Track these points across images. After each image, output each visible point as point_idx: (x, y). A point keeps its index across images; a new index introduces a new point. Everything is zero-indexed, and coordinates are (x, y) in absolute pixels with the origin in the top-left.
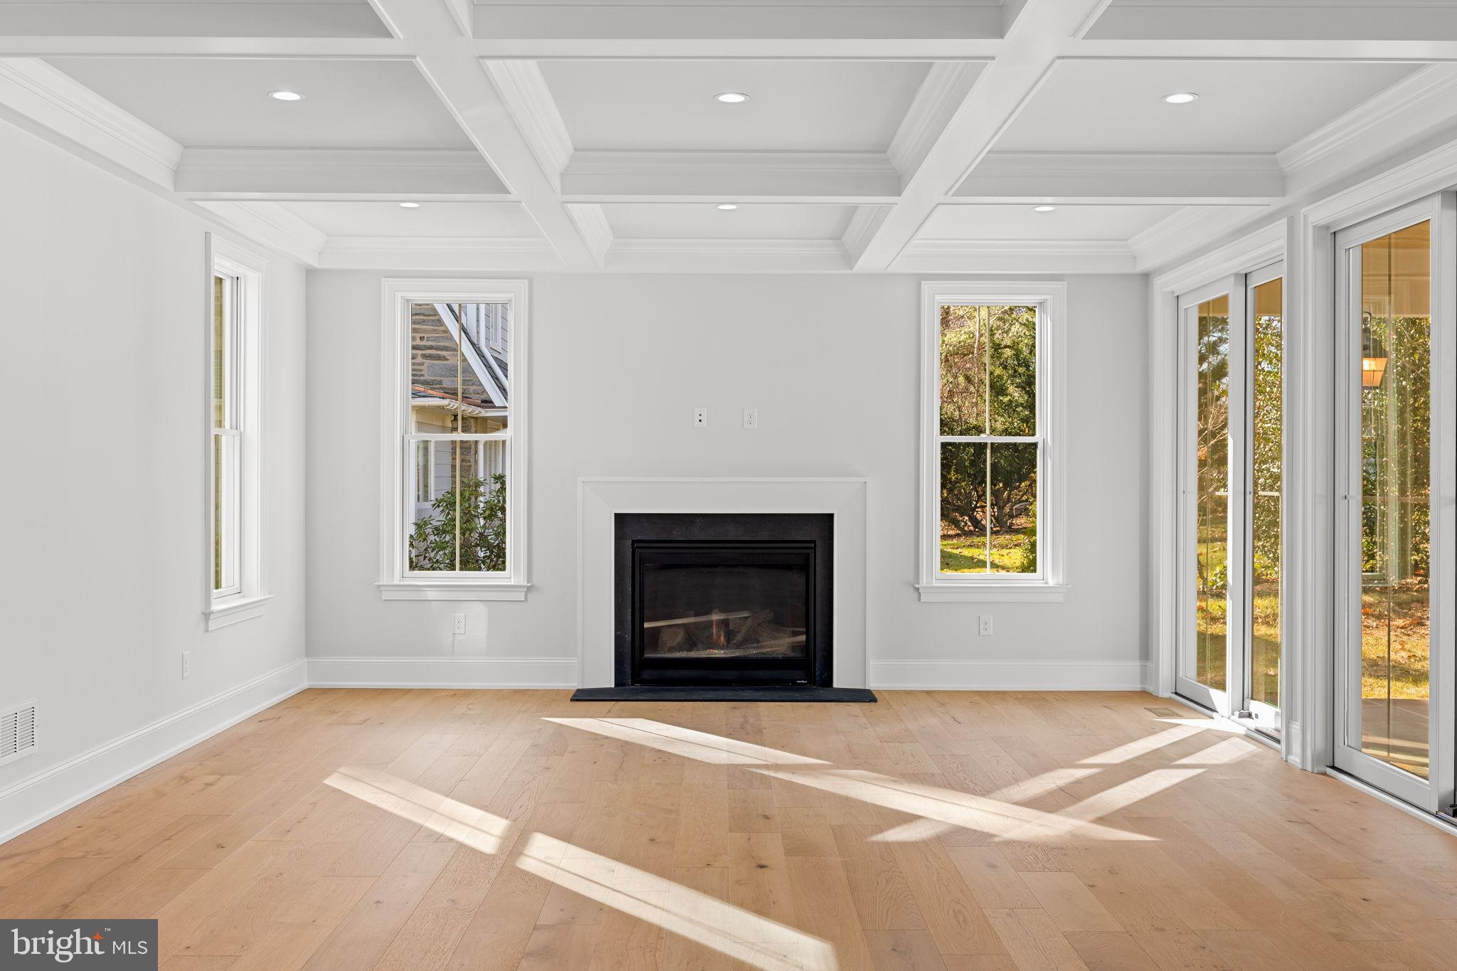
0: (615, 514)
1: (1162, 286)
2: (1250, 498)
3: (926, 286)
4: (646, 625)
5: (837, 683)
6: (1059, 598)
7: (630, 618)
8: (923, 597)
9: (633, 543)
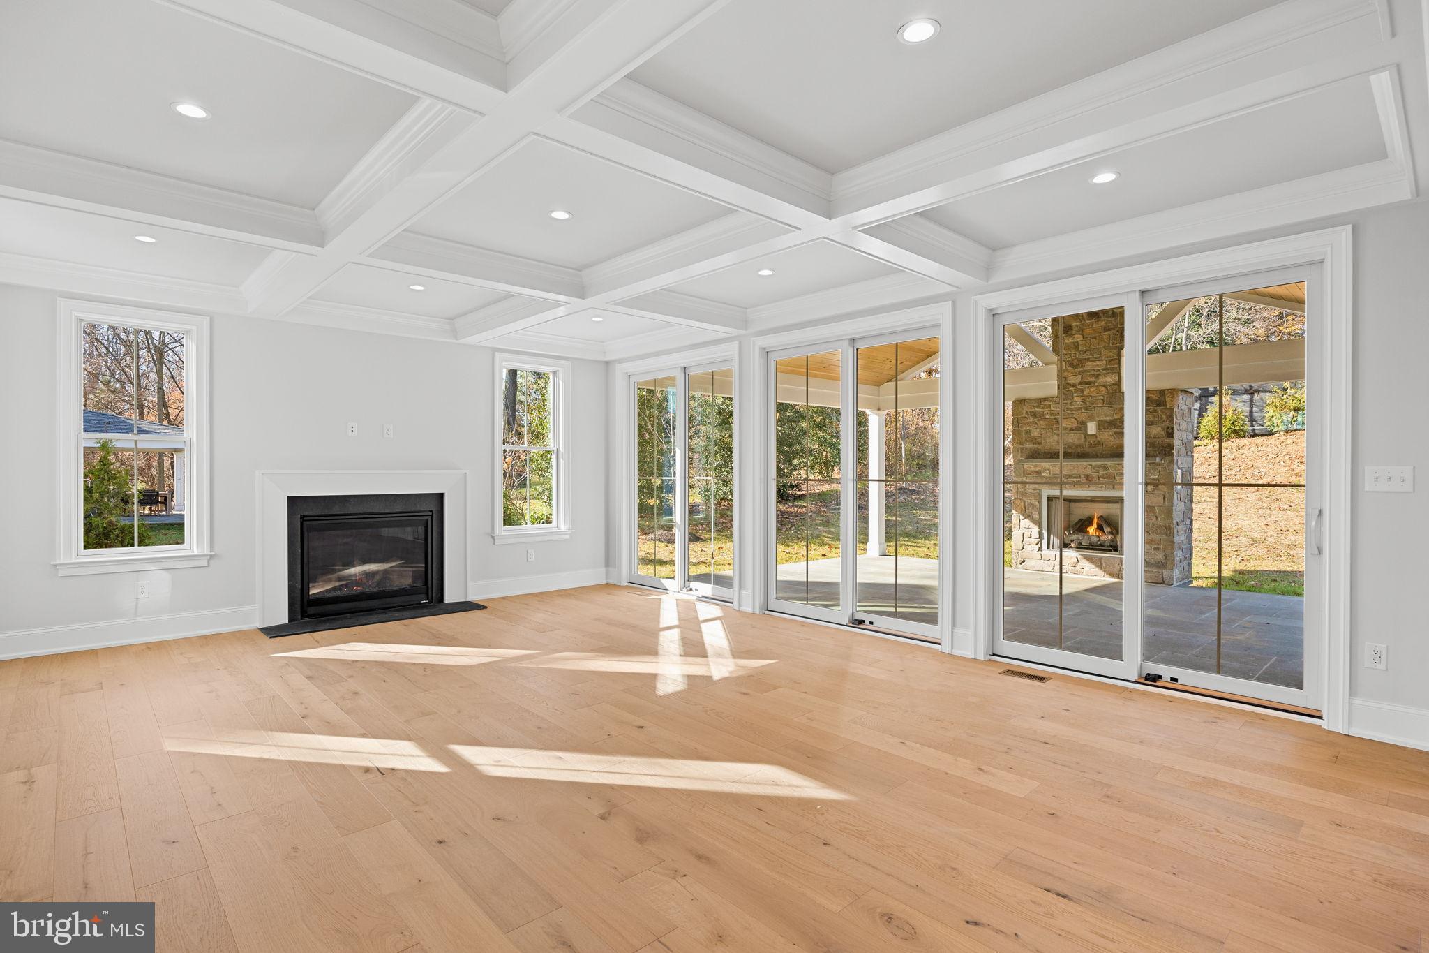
0: (289, 498)
1: (620, 370)
5: (447, 599)
6: (567, 537)
7: (299, 571)
8: (497, 542)
9: (302, 517)
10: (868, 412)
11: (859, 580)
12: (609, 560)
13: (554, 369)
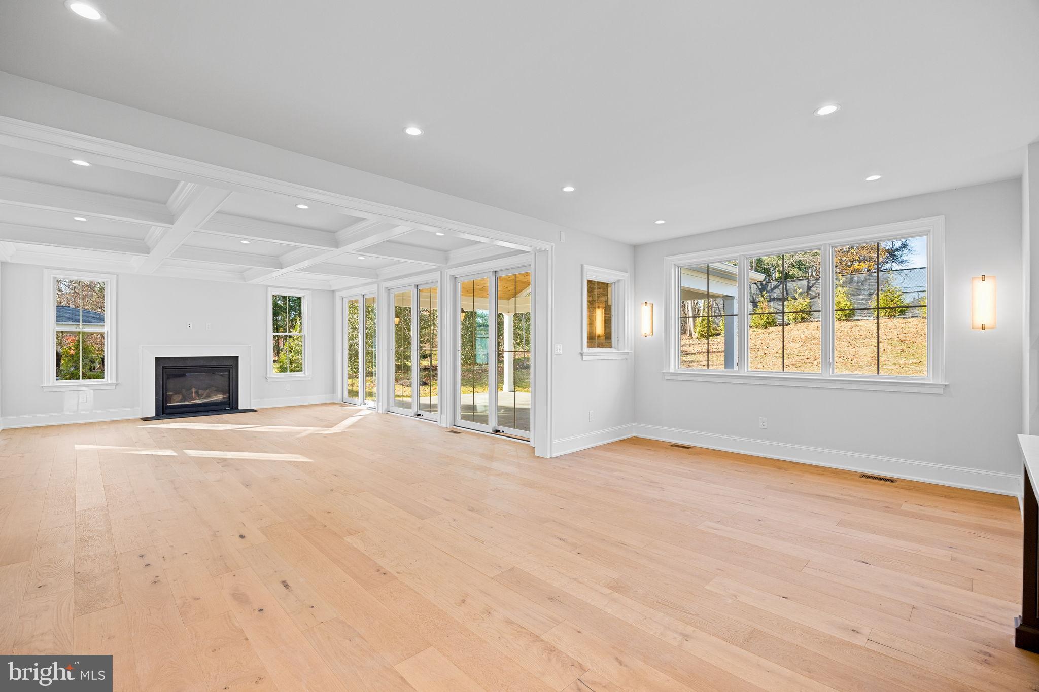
0: (156, 358)
1: (338, 294)
2: (365, 350)
3: (269, 289)
4: (168, 394)
5: (240, 408)
6: (310, 379)
7: (161, 392)
8: (269, 380)
9: (163, 367)
10: (503, 314)
11: (498, 405)
12: (333, 391)
13: (304, 295)
